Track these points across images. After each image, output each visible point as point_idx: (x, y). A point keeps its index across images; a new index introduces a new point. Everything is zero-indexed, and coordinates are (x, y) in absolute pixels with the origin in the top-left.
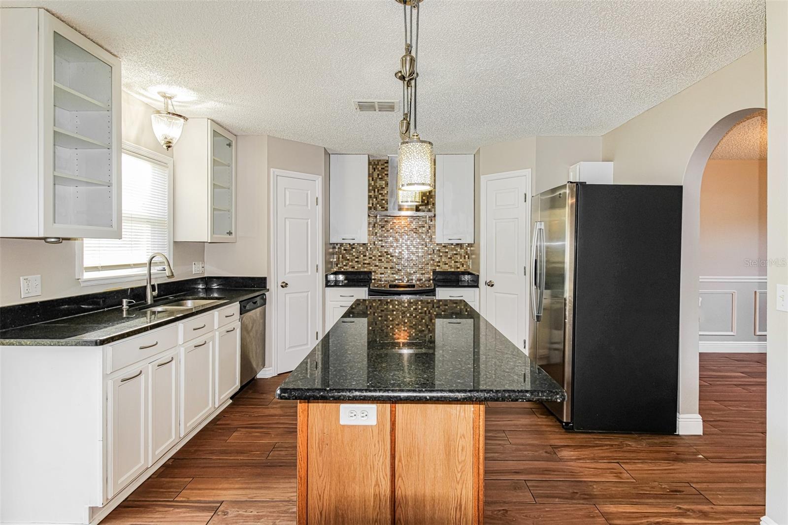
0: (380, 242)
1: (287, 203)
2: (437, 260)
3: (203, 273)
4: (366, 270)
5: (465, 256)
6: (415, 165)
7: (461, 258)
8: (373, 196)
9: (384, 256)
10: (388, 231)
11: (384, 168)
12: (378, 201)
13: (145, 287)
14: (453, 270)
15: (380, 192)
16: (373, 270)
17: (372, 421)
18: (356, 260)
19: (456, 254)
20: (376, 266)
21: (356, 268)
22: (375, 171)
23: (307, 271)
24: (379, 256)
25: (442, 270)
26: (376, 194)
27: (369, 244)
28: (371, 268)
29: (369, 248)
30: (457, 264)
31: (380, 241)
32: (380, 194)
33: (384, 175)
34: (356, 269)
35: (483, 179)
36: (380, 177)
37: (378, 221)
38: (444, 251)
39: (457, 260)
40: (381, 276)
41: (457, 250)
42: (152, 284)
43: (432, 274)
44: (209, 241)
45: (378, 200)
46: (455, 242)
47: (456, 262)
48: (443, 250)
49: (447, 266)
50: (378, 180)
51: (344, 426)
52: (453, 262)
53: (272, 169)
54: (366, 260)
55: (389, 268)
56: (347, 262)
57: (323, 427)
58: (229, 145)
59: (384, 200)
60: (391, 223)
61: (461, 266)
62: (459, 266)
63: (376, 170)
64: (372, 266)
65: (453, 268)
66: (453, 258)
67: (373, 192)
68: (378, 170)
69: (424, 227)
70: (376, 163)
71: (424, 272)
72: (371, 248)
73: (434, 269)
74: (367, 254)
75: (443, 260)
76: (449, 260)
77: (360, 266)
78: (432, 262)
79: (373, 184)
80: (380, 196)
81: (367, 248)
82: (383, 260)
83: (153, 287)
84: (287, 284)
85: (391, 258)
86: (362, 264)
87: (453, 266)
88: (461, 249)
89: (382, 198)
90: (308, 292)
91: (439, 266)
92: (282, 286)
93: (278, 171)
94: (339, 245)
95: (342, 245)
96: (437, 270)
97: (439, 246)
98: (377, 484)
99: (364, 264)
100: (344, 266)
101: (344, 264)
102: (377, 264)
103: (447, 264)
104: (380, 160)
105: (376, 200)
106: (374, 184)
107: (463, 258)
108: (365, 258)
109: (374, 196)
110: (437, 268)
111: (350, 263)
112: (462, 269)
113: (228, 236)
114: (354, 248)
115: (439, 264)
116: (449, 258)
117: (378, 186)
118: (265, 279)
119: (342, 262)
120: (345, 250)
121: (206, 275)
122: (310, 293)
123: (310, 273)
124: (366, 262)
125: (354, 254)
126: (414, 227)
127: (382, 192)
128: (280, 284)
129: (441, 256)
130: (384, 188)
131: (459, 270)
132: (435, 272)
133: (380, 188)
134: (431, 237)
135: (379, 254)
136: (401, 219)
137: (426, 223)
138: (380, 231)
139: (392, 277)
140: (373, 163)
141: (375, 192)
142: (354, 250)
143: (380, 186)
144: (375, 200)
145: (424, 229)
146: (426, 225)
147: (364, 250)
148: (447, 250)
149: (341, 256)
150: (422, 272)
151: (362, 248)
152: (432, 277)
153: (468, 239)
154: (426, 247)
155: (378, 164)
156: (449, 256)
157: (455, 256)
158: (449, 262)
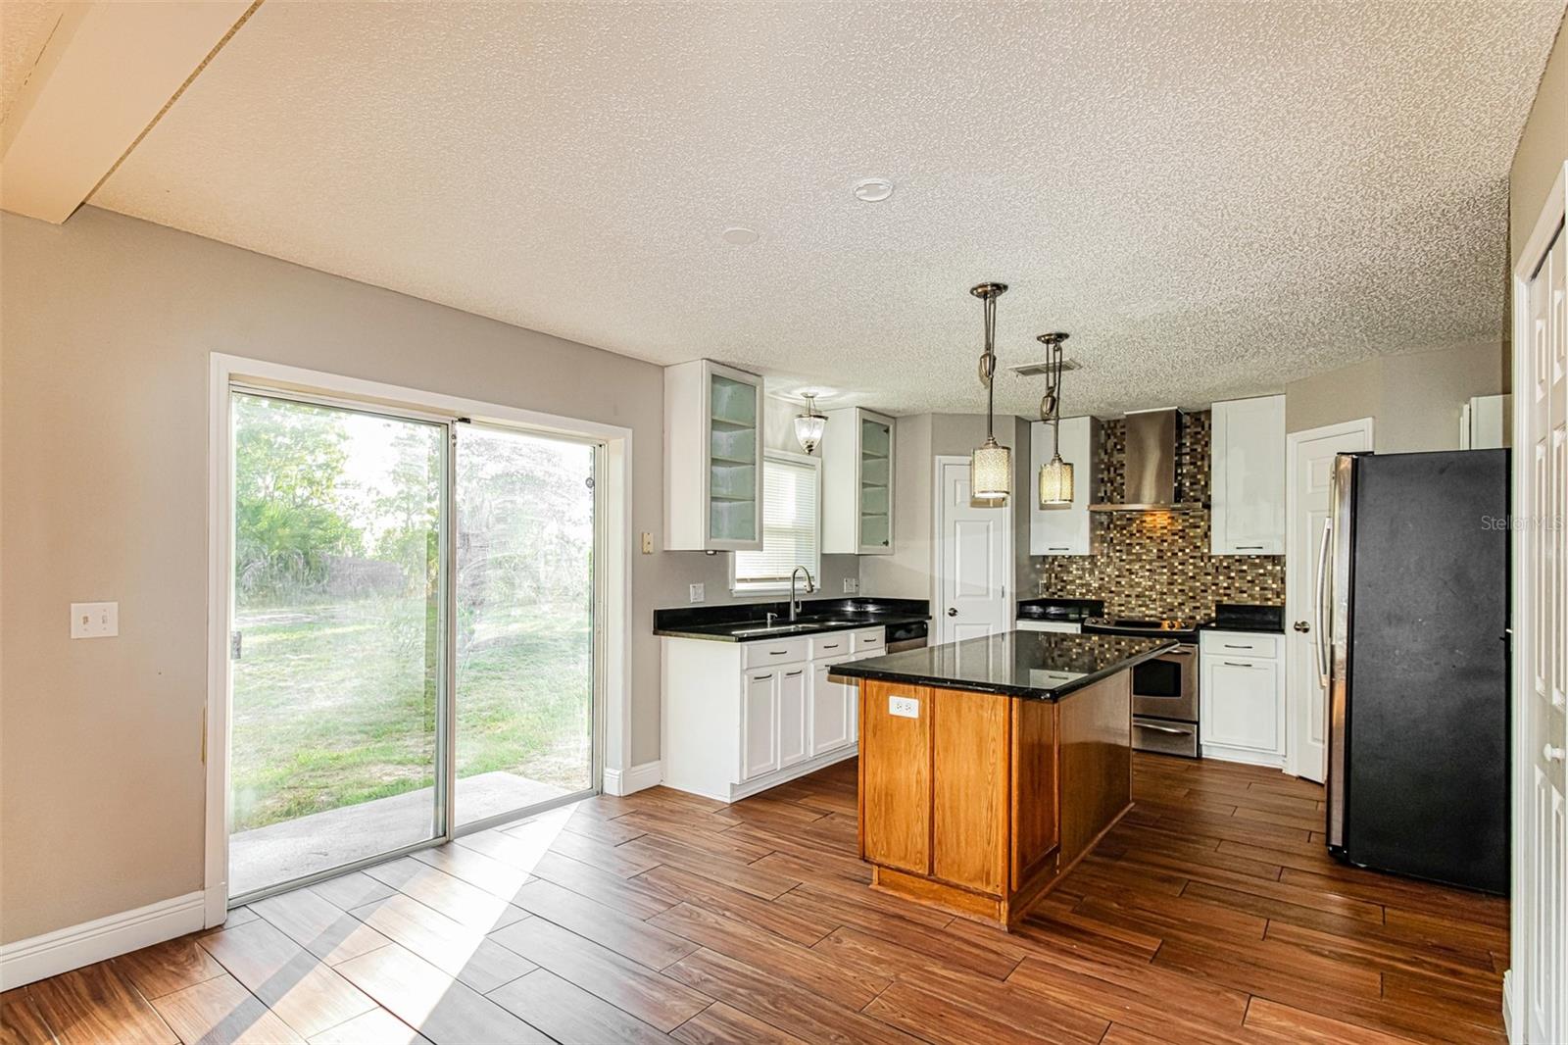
0: (1118, 554)
1: (958, 501)
2: (1225, 585)
3: (857, 593)
4: (1093, 598)
8: (1106, 479)
9: (1124, 577)
10: (1132, 535)
12: (1115, 488)
13: (789, 603)
14: (1257, 603)
15: (1118, 472)
16: (1107, 598)
17: (914, 714)
19: (1264, 575)
20: (1112, 592)
21: (1078, 594)
22: (1109, 438)
23: (988, 595)
24: (1117, 576)
25: (1233, 603)
26: (1112, 474)
27: (1099, 557)
28: (1103, 595)
29: (1099, 563)
30: (1266, 592)
31: (1118, 551)
32: (1118, 475)
34: (1078, 596)
36: (1119, 447)
37: (1115, 519)
38: (1240, 568)
39: (1266, 586)
40: (1120, 608)
41: (1265, 569)
42: (796, 600)
43: (1214, 608)
44: (857, 554)
45: (1115, 485)
46: (1254, 553)
47: (1264, 589)
48: (1237, 566)
49: (1245, 595)
50: (1115, 452)
52: (1257, 589)
53: (937, 457)
54: (1095, 581)
55: (1133, 596)
56: (1062, 584)
58: (887, 431)
60: (1138, 522)
61: (1274, 597)
62: (1270, 596)
63: (1112, 437)
64: (1104, 592)
65: (1257, 599)
66: (1257, 582)
67: (1106, 472)
68: (1115, 437)
69: (1199, 527)
70: (1112, 425)
71: (1198, 604)
72: (1104, 563)
73: (1217, 601)
74: (1098, 572)
75: (1237, 585)
76: (1250, 585)
77: (1084, 591)
78: (1214, 588)
79: (1106, 460)
80: (1119, 478)
82: (1123, 583)
83: (797, 604)
84: (955, 611)
85: (1137, 580)
86: (1088, 587)
87: (1257, 596)
88: (1274, 565)
90: (989, 624)
91: (1228, 595)
92: (950, 614)
93: (945, 459)
94: (1050, 560)
95: (1055, 558)
96: (1224, 603)
97: (1230, 561)
98: (919, 772)
99: (1092, 588)
100: (1059, 590)
101: (1059, 587)
102: (1113, 589)
103: (1245, 592)
104: (1119, 421)
105: (1112, 485)
106: (1109, 460)
107: (1277, 582)
108: (1095, 578)
109: (1109, 478)
110: (1226, 598)
111: (1069, 587)
113: (884, 546)
114: (1074, 563)
115: (1228, 592)
116: (1249, 582)
117: (1115, 462)
118: (926, 603)
119: (1056, 585)
120: (1060, 566)
121: (861, 596)
123: (991, 599)
124: (1094, 585)
125: (1076, 572)
126: (1180, 528)
128: (947, 611)
129: (1233, 578)
131: (1270, 603)
133: (1118, 465)
134: (1210, 547)
135: (1117, 573)
138: (1118, 535)
139: (1140, 612)
140: (1106, 426)
141: (1109, 472)
142: (1074, 566)
143: (1118, 462)
144: (1109, 485)
145: (1199, 530)
146: (1202, 523)
147: (1091, 566)
148: (1245, 568)
149: (1053, 575)
150: (1194, 605)
151: (1087, 563)
152: (1215, 615)
153: (1269, 548)
154: (1202, 561)
155: (1115, 427)
156: (1249, 578)
157: (1261, 578)
158: (1248, 588)
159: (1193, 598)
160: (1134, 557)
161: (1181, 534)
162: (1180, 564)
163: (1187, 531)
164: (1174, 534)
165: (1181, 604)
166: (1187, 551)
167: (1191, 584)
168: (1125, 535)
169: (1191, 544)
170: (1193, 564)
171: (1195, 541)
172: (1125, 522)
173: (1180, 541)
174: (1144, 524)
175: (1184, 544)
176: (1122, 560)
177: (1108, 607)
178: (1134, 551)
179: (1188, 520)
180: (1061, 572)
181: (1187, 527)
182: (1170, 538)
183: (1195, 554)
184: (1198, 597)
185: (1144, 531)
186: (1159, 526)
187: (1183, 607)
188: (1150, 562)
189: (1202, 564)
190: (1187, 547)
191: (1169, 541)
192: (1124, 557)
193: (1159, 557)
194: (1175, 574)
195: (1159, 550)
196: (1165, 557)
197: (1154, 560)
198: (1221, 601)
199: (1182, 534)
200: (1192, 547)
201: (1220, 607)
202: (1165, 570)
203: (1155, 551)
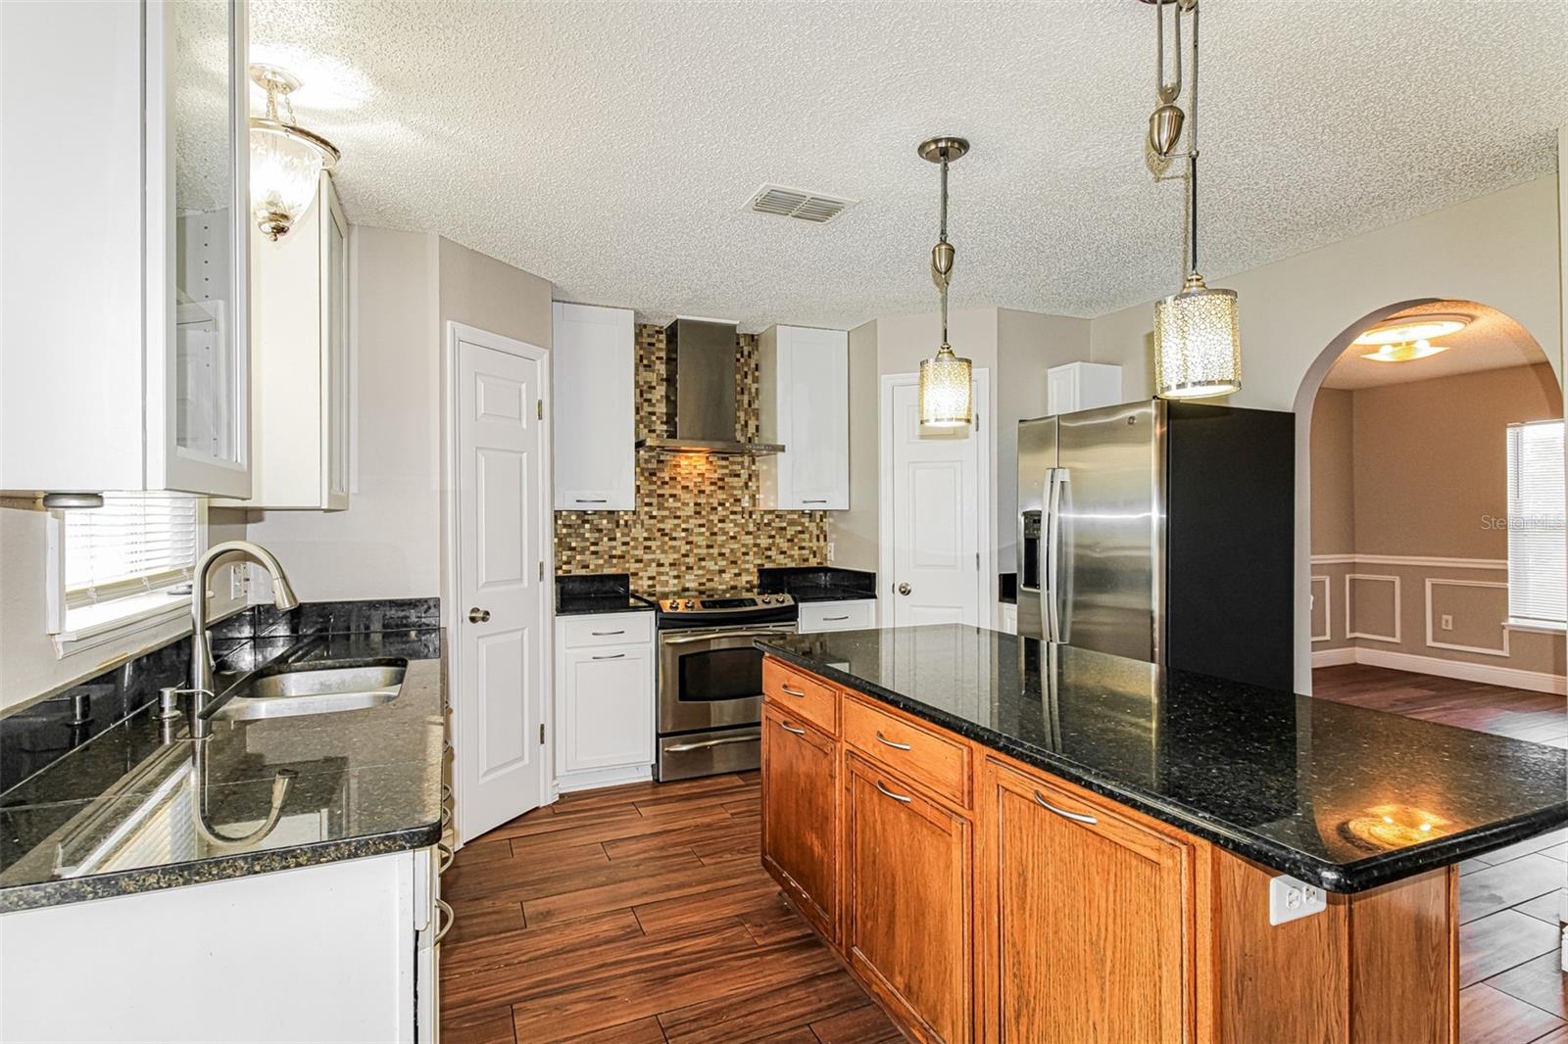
0: (647, 509)
1: (481, 410)
2: (766, 545)
4: (614, 571)
5: (818, 536)
6: (1198, 343)
7: (811, 541)
9: (654, 539)
10: (664, 483)
11: (653, 345)
12: (641, 417)
14: (795, 564)
15: (646, 396)
16: (632, 571)
18: (592, 548)
19: (802, 532)
21: (592, 567)
23: (521, 579)
24: (646, 539)
25: (775, 566)
27: (622, 513)
28: (628, 565)
29: (622, 522)
30: (804, 552)
31: (647, 505)
32: (646, 400)
33: (653, 358)
34: (592, 571)
36: (645, 362)
38: (779, 525)
39: (803, 544)
40: (651, 582)
41: (802, 525)
43: (756, 575)
44: (325, 507)
46: (807, 508)
47: (801, 548)
48: (777, 523)
49: (785, 556)
51: (1276, 927)
52: (796, 548)
54: (615, 548)
55: (666, 564)
56: (569, 553)
57: (1244, 941)
59: (654, 414)
60: (671, 466)
61: (811, 556)
62: (807, 556)
64: (628, 562)
65: (795, 560)
66: (796, 540)
69: (738, 476)
71: (739, 570)
72: (626, 522)
73: (759, 565)
74: (619, 535)
75: (777, 545)
76: (789, 544)
77: (601, 562)
78: (755, 549)
80: (646, 404)
81: (618, 522)
82: (654, 548)
84: (487, 613)
85: (671, 543)
86: (606, 557)
87: (796, 557)
88: (810, 521)
89: (650, 409)
90: (524, 629)
92: (473, 620)
93: (465, 331)
96: (765, 567)
97: (770, 517)
99: (612, 557)
100: (566, 563)
101: (564, 558)
102: (641, 557)
103: (784, 553)
104: (645, 326)
107: (815, 540)
108: (614, 543)
110: (766, 561)
111: (578, 558)
112: (813, 562)
114: (587, 522)
115: (769, 553)
116: (789, 541)
118: (435, 601)
120: (566, 526)
122: (526, 631)
123: (526, 584)
124: (614, 552)
125: (587, 535)
126: (719, 476)
127: (649, 396)
128: (466, 614)
130: (654, 388)
131: (807, 564)
132: (761, 570)
133: (645, 388)
134: (753, 497)
135: (645, 535)
136: (691, 458)
137: (743, 468)
138: (648, 483)
142: (587, 526)
143: (645, 382)
145: (738, 480)
146: (742, 471)
147: (610, 526)
148: (785, 525)
151: (605, 522)
152: (756, 582)
153: (837, 501)
154: (743, 517)
156: (788, 536)
157: (800, 536)
158: (788, 548)
159: (733, 563)
160: (666, 513)
161: (720, 483)
162: (720, 521)
163: (726, 480)
164: (712, 484)
165: (721, 571)
166: (727, 505)
167: (732, 546)
168: (655, 483)
169: (733, 495)
170: (734, 521)
171: (735, 492)
172: (655, 466)
173: (719, 492)
174: (678, 470)
175: (725, 497)
176: (652, 517)
177: (635, 584)
178: (666, 505)
179: (726, 467)
180: (569, 535)
181: (726, 474)
182: (708, 489)
183: (735, 509)
184: (739, 562)
185: (679, 479)
186: (695, 472)
187: (723, 575)
188: (686, 519)
189: (743, 521)
190: (727, 500)
191: (707, 492)
192: (654, 513)
193: (698, 513)
194: (715, 534)
195: (696, 504)
196: (703, 513)
197: (691, 517)
198: (763, 565)
200: (732, 500)
201: (763, 572)
202: (703, 530)
203: (692, 505)
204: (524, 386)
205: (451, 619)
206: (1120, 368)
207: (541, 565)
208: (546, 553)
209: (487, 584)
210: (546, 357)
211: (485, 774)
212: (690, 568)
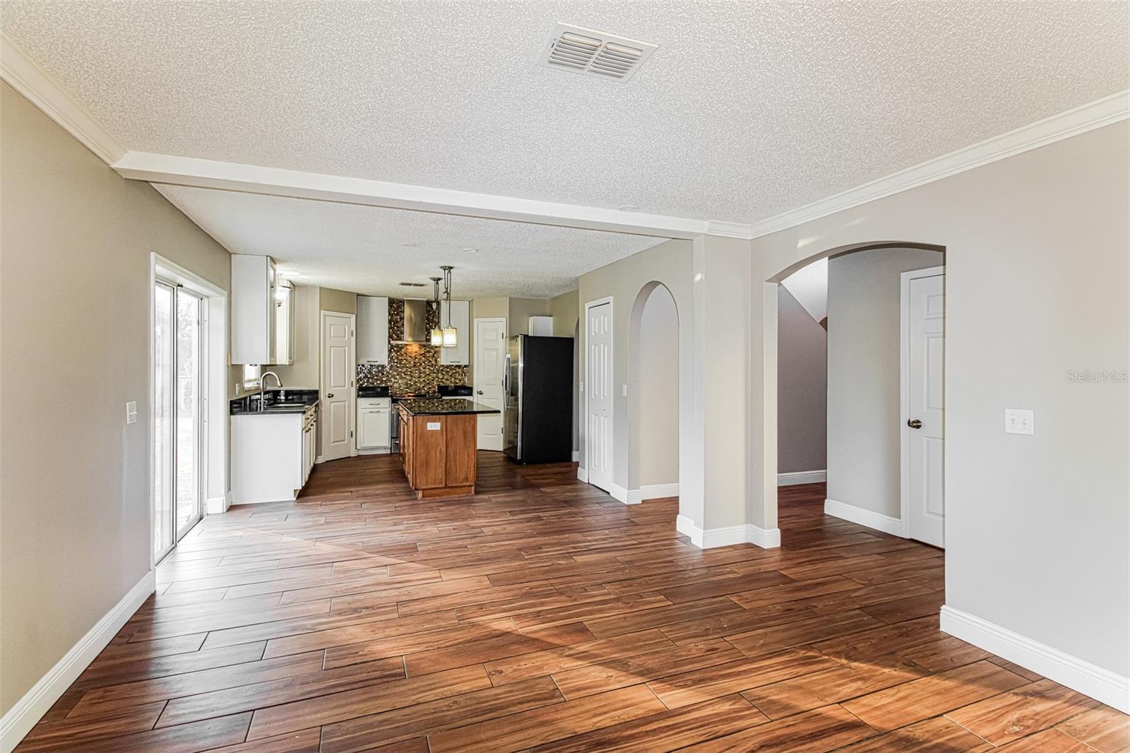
0: (395, 364)
1: (332, 335)
2: (441, 378)
4: (384, 385)
5: (462, 375)
7: (459, 376)
9: (399, 375)
10: (402, 355)
11: (398, 306)
16: (390, 385)
17: (439, 428)
18: (376, 378)
19: (455, 373)
20: (392, 382)
24: (395, 375)
25: (444, 385)
26: (393, 326)
27: (386, 365)
28: (388, 384)
33: (399, 311)
34: (376, 385)
35: (476, 321)
36: (396, 313)
37: (394, 347)
39: (456, 377)
40: (397, 390)
41: (456, 370)
43: (437, 387)
44: (288, 364)
45: (394, 331)
46: (455, 364)
47: (455, 379)
49: (449, 382)
50: (394, 315)
52: (453, 379)
53: (322, 311)
55: (403, 384)
56: (367, 379)
60: (405, 349)
61: (459, 382)
62: (457, 382)
64: (389, 382)
66: (453, 376)
68: (394, 308)
71: (431, 386)
72: (388, 368)
73: (438, 384)
74: (385, 373)
75: (445, 377)
78: (437, 379)
80: (396, 327)
81: (385, 368)
82: (398, 378)
84: (332, 395)
85: (405, 376)
86: (380, 381)
87: (453, 382)
88: (459, 369)
89: (397, 329)
90: (345, 401)
91: (442, 382)
92: (329, 397)
93: (327, 313)
96: (440, 384)
97: (443, 367)
98: (441, 451)
99: (382, 381)
101: (365, 381)
103: (449, 380)
108: (383, 376)
111: (371, 381)
112: (460, 384)
114: (374, 368)
115: (442, 380)
116: (450, 376)
117: (394, 320)
118: (317, 391)
120: (366, 370)
122: (346, 403)
123: (346, 387)
124: (383, 379)
125: (374, 373)
126: (423, 352)
127: (397, 325)
128: (327, 395)
129: (444, 375)
130: (399, 322)
132: (439, 386)
134: (436, 361)
136: (412, 346)
138: (396, 355)
139: (406, 391)
140: (391, 303)
142: (374, 370)
145: (431, 354)
147: (382, 370)
148: (449, 370)
149: (363, 375)
150: (429, 386)
151: (380, 368)
152: (437, 389)
153: (464, 362)
154: (432, 367)
156: (450, 374)
159: (428, 383)
160: (403, 365)
162: (423, 369)
164: (421, 355)
165: (424, 387)
166: (426, 363)
167: (428, 378)
168: (399, 355)
170: (429, 369)
171: (429, 358)
172: (399, 349)
173: (423, 358)
174: (408, 350)
175: (425, 360)
178: (403, 363)
179: (426, 349)
181: (426, 352)
183: (429, 364)
184: (431, 383)
185: (408, 353)
186: (414, 351)
188: (410, 368)
189: (432, 369)
191: (419, 358)
192: (399, 366)
193: (415, 366)
194: (421, 373)
196: (417, 365)
199: (424, 355)
200: (428, 361)
202: (417, 372)
203: (413, 363)
204: (346, 327)
205: (322, 396)
206: (551, 318)
207: (352, 382)
208: (354, 379)
209: (334, 387)
210: (354, 316)
211: (333, 442)
212: (411, 385)
